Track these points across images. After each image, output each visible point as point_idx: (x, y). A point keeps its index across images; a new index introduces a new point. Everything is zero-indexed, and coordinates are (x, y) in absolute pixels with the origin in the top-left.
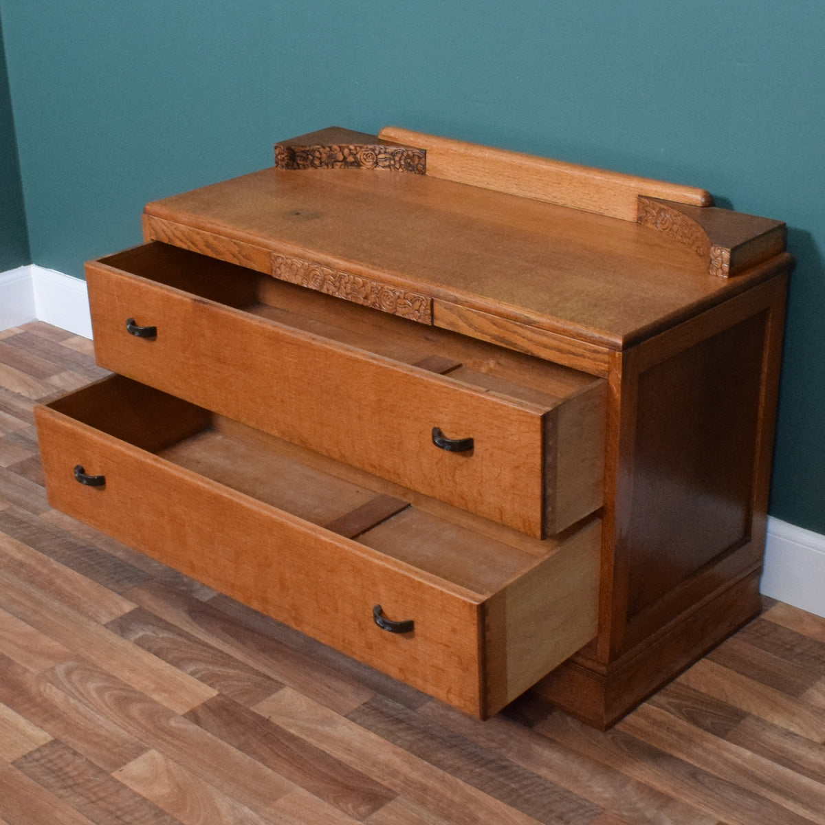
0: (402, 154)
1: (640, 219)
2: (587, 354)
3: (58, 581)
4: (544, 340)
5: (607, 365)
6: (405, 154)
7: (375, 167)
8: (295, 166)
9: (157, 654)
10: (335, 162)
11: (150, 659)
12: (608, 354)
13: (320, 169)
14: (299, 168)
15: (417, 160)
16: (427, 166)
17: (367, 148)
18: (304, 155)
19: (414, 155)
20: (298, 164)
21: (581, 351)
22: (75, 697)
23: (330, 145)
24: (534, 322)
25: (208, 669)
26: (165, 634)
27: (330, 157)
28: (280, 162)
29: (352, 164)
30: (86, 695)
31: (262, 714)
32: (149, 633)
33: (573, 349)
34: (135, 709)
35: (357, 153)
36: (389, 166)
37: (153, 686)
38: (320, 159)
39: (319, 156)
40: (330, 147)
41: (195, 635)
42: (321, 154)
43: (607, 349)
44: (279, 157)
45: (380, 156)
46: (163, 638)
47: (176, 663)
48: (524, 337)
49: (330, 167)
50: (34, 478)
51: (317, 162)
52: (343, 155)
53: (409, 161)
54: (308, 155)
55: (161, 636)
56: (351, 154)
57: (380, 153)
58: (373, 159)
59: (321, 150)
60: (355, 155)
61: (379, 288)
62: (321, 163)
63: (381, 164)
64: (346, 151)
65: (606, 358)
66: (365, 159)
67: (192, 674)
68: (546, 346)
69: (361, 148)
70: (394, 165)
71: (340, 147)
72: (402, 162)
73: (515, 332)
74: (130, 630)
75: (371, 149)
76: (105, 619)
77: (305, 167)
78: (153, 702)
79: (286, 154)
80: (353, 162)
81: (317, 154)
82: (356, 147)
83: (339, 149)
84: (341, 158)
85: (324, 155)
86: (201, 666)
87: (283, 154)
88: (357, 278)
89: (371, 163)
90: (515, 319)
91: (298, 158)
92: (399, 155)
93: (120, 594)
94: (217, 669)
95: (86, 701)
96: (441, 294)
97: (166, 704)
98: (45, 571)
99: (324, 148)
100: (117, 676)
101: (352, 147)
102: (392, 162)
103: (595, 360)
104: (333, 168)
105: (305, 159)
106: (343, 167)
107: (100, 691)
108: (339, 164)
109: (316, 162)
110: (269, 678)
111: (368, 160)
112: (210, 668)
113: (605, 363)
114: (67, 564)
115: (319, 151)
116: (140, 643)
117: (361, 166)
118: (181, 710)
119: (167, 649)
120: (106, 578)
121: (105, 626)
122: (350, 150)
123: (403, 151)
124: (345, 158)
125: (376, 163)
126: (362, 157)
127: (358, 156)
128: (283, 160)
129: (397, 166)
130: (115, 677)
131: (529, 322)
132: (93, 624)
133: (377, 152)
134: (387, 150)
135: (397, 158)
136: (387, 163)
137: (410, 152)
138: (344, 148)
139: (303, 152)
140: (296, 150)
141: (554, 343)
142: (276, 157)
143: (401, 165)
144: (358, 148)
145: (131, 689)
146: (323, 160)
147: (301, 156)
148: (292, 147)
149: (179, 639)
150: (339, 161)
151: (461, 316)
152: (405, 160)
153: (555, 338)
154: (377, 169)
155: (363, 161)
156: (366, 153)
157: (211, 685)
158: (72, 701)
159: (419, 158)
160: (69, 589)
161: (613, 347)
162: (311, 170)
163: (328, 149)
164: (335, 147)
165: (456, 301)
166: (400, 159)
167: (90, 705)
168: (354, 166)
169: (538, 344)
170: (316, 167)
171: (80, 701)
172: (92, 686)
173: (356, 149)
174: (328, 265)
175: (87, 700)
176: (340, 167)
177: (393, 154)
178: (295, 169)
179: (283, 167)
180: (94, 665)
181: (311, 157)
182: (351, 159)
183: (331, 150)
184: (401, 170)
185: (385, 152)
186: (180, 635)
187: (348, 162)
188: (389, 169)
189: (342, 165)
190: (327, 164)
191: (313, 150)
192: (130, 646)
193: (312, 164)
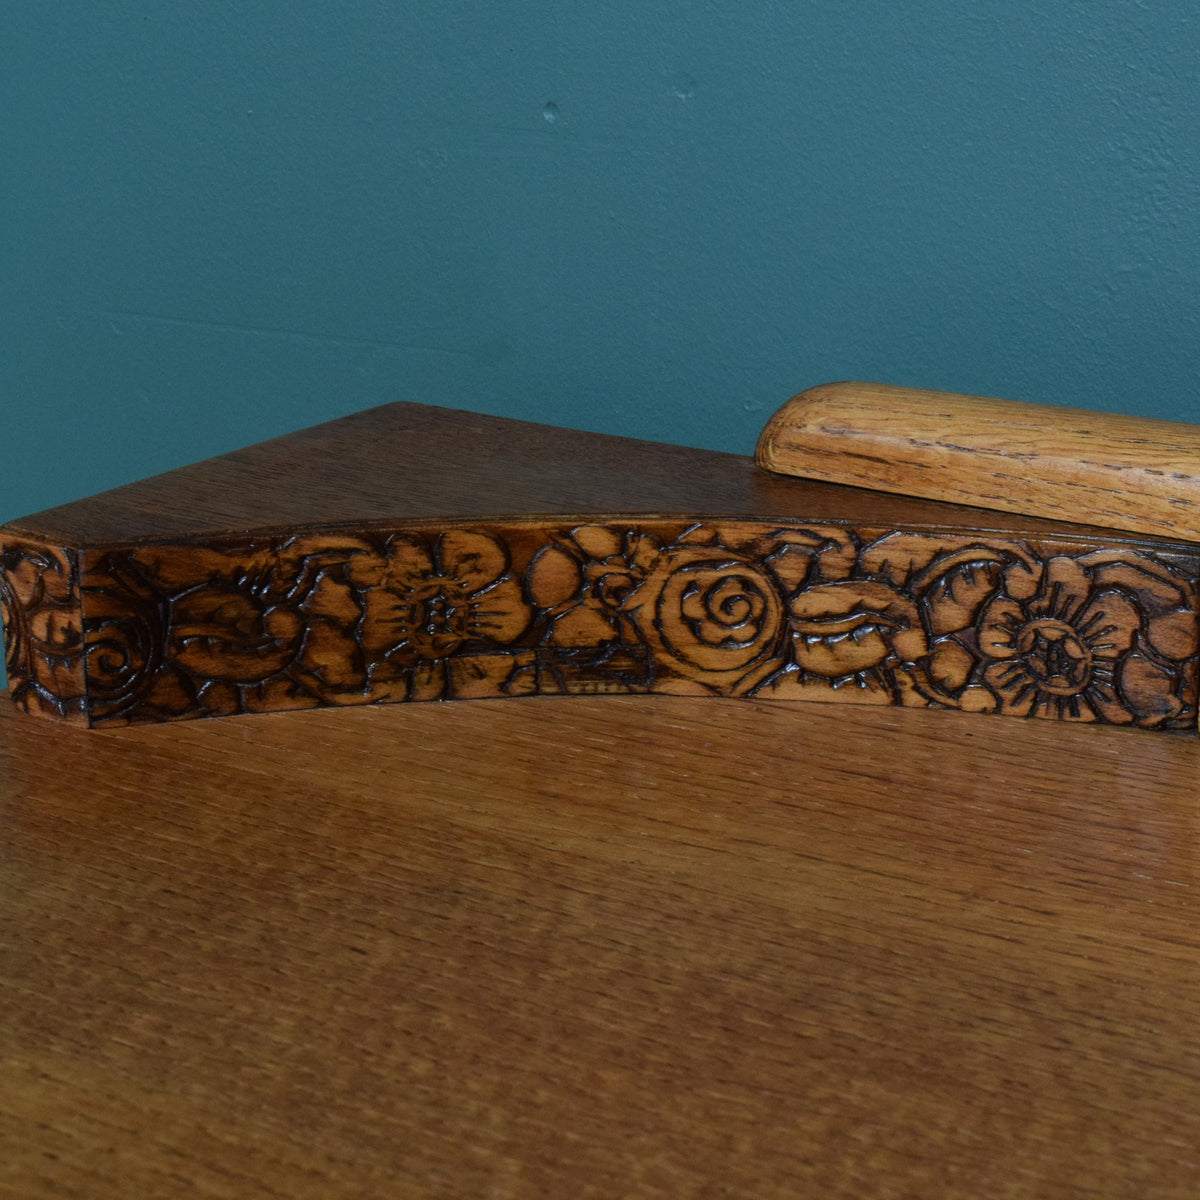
0: (998, 581)
7: (773, 680)
8: (166, 691)
10: (463, 648)
14: (199, 708)
15: (1129, 620)
17: (714, 541)
18: (232, 608)
19: (1096, 590)
20: (188, 680)
27: (420, 614)
28: (43, 667)
29: (591, 661)
35: (634, 584)
36: (883, 674)
38: (349, 630)
39: (347, 613)
40: (431, 544)
42: (357, 594)
44: (39, 628)
45: (812, 602)
49: (428, 687)
51: (331, 659)
52: (527, 598)
53: (1052, 629)
54: (260, 605)
56: (586, 586)
57: (813, 576)
58: (759, 623)
59: (364, 563)
60: (618, 593)
62: (358, 660)
63: (814, 658)
64: (552, 567)
66: (692, 625)
69: (664, 541)
70: (924, 663)
71: (504, 542)
72: (994, 642)
75: (746, 549)
77: (242, 696)
79: (88, 606)
80: (602, 648)
81: (333, 597)
82: (625, 537)
83: (494, 559)
84: (512, 620)
85: (381, 604)
87: (67, 603)
89: (742, 653)
92: (972, 593)
99: (382, 548)
101: (595, 539)
102: (911, 643)
104: (447, 693)
105: (248, 638)
106: (523, 683)
108: (497, 664)
109: (320, 659)
111: (713, 632)
115: (339, 575)
117: (664, 672)
122: (582, 558)
123: (1009, 558)
124: (539, 624)
125: (783, 650)
126: (670, 611)
127: (643, 604)
128: (68, 649)
129: (951, 668)
133: (790, 570)
134: (875, 555)
135: (951, 615)
136: (871, 649)
138: (535, 544)
139: (218, 582)
140: (172, 574)
142: (18, 627)
143: (978, 663)
144: (645, 551)
146: (380, 633)
147: (210, 618)
148: (144, 555)
150: (495, 646)
152: (1013, 626)
154: (786, 692)
155: (679, 634)
156: (708, 576)
162: (283, 717)
163: (411, 557)
164: (470, 540)
166: (978, 615)
168: (606, 674)
170: (321, 693)
173: (625, 553)
176: (503, 687)
178: (164, 713)
179: (69, 703)
181: (283, 624)
182: (585, 625)
183: (437, 567)
184: (976, 698)
185: (856, 572)
187: (558, 652)
188: (881, 697)
189: (515, 672)
190: (404, 670)
191: (306, 569)
193: (295, 672)
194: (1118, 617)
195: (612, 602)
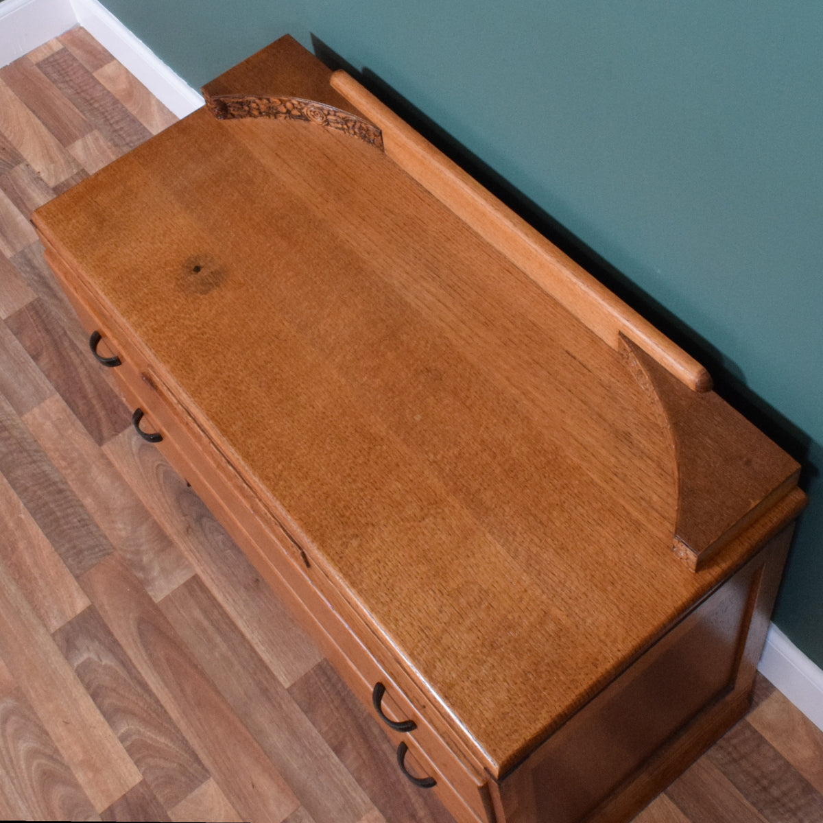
3: (21, 546)
6: (358, 125)
7: (326, 126)
8: (229, 116)
9: (94, 696)
10: (277, 113)
11: (86, 703)
13: (261, 119)
14: (234, 118)
15: (373, 135)
16: (385, 146)
18: (237, 105)
19: (368, 130)
20: (233, 115)
23: (268, 97)
25: (139, 732)
26: (108, 661)
27: (269, 108)
30: (15, 762)
32: (93, 656)
34: (57, 796)
35: (303, 108)
36: (342, 129)
37: (81, 757)
39: (257, 107)
40: (268, 100)
41: (137, 665)
42: (257, 105)
45: (330, 117)
46: (105, 667)
47: (110, 716)
49: (272, 117)
50: (28, 344)
51: (256, 113)
52: (286, 108)
53: (364, 132)
54: (242, 106)
55: (104, 662)
56: (295, 108)
57: (329, 114)
58: (322, 118)
59: (258, 101)
62: (260, 113)
63: (332, 124)
64: (289, 105)
66: (313, 116)
67: (122, 739)
69: (306, 104)
70: (347, 130)
71: (280, 100)
72: (357, 131)
74: (76, 648)
76: (55, 624)
77: (242, 117)
78: (77, 786)
79: (215, 105)
80: (299, 116)
81: (254, 105)
82: (299, 103)
83: (279, 102)
84: (284, 110)
85: (262, 106)
86: (133, 726)
87: (211, 104)
89: (321, 121)
91: (231, 109)
92: (353, 124)
93: (77, 577)
94: (150, 735)
95: (13, 775)
97: (89, 792)
98: (11, 525)
99: (260, 99)
100: (51, 734)
101: (294, 102)
102: (345, 127)
104: (276, 118)
105: (240, 110)
106: (288, 118)
107: (33, 754)
108: (284, 116)
109: (254, 113)
110: (197, 760)
111: (316, 117)
112: (142, 730)
114: (34, 514)
115: (255, 103)
116: (83, 673)
117: (310, 121)
118: (100, 804)
119: (106, 688)
120: (67, 546)
121: (53, 635)
122: (293, 104)
123: (356, 121)
124: (288, 112)
125: (327, 123)
126: (309, 113)
127: (304, 111)
129: (352, 132)
130: (47, 734)
132: (42, 630)
133: (326, 112)
134: (338, 114)
135: (350, 125)
136: (339, 126)
137: (363, 125)
138: (286, 101)
139: (235, 103)
140: (226, 101)
143: (355, 133)
144: (303, 105)
145: (59, 758)
146: (262, 110)
147: (235, 107)
148: (221, 98)
149: (121, 671)
150: (282, 113)
154: (329, 127)
155: (311, 116)
156: (313, 110)
157: (137, 763)
159: (375, 134)
160: (28, 560)
162: (248, 120)
163: (266, 101)
164: (273, 99)
166: (354, 127)
167: (15, 781)
168: (301, 119)
170: (255, 117)
171: (8, 772)
172: (23, 747)
173: (300, 105)
175: (15, 773)
177: (346, 121)
178: (229, 118)
179: (214, 116)
180: (31, 708)
181: (246, 108)
182: (296, 113)
183: (270, 102)
184: (356, 137)
185: (335, 115)
186: (122, 663)
187: (292, 115)
188: (343, 132)
189: (286, 117)
190: (268, 114)
191: (248, 102)
192: (70, 676)
193: (250, 114)
195: (300, 110)
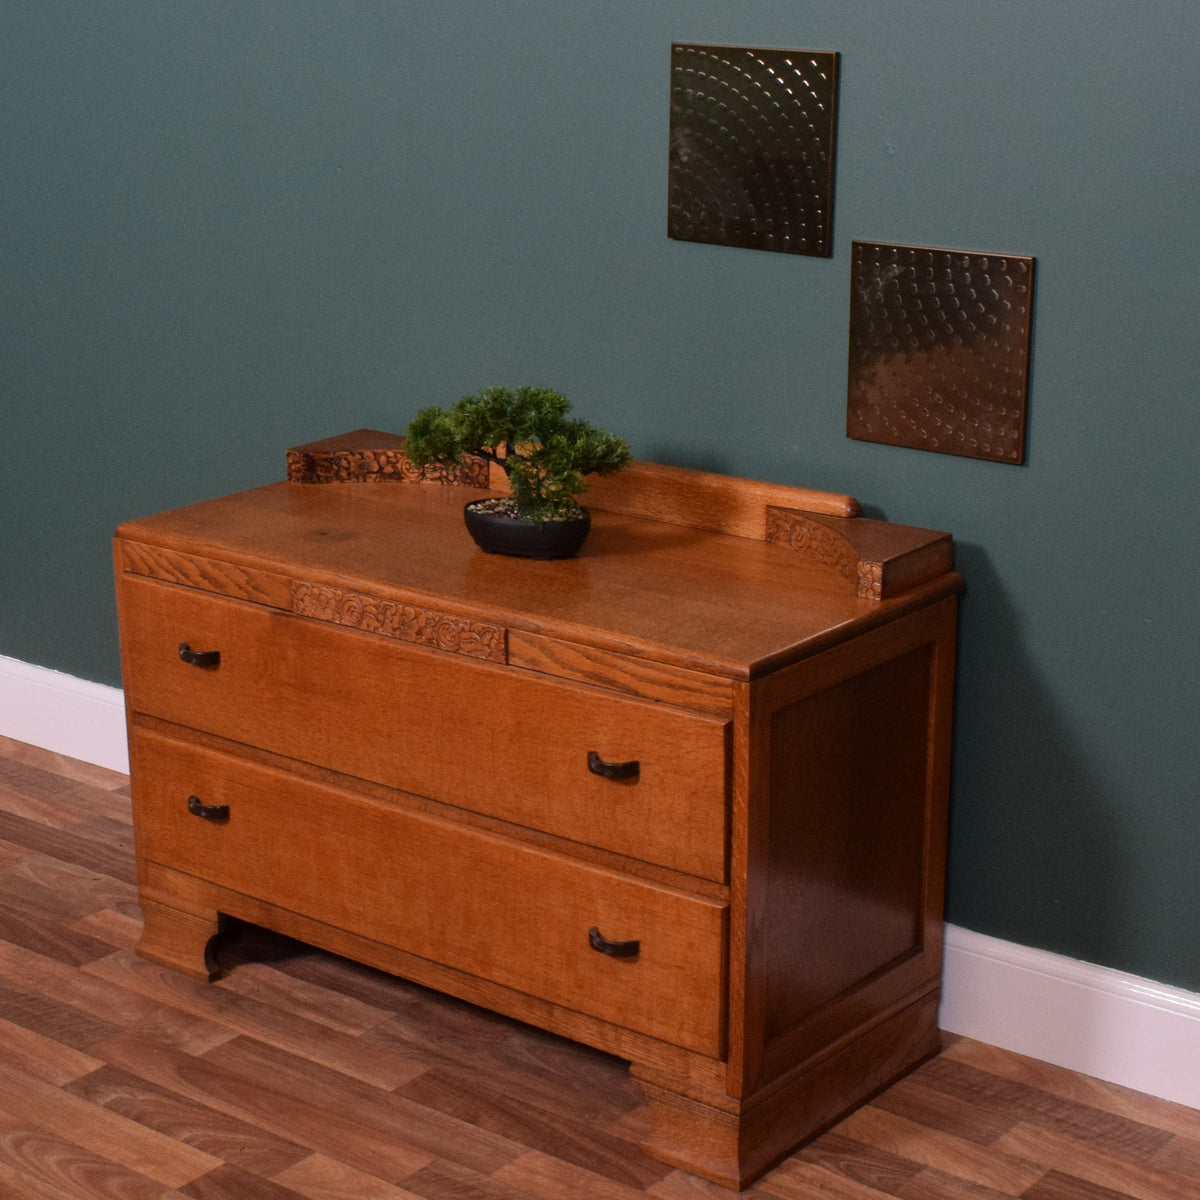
1: (769, 536)
2: (707, 688)
4: (652, 673)
5: (730, 701)
7: (422, 479)
8: (315, 479)
9: (138, 1119)
10: (368, 473)
11: (128, 1126)
12: (732, 686)
13: (348, 484)
14: (320, 482)
15: (477, 469)
16: (491, 478)
18: (326, 464)
19: (473, 463)
20: (319, 477)
21: (697, 685)
22: (30, 1173)
23: (362, 451)
24: (639, 652)
25: (209, 1136)
26: (146, 1096)
27: (361, 466)
28: (294, 474)
29: (390, 476)
30: (45, 1170)
31: (285, 1185)
32: (124, 1095)
33: (688, 684)
34: (113, 1184)
35: (398, 462)
36: (440, 478)
37: (135, 1157)
38: (347, 469)
39: (346, 466)
40: (361, 454)
41: (188, 1096)
42: (349, 462)
43: (730, 681)
44: (293, 467)
45: (427, 465)
46: (143, 1101)
47: (164, 1129)
48: (625, 672)
49: (361, 479)
51: (344, 474)
52: (379, 464)
53: (467, 470)
54: (331, 464)
55: (141, 1097)
56: (389, 462)
58: (419, 469)
59: (350, 457)
60: (395, 463)
61: (437, 619)
62: (349, 475)
63: (428, 476)
64: (383, 459)
65: (729, 691)
66: (408, 470)
67: (187, 1141)
68: (653, 681)
69: (402, 454)
70: (446, 477)
71: (375, 454)
73: (614, 666)
74: (98, 1092)
76: (63, 1080)
77: (328, 480)
78: (139, 1175)
79: (302, 463)
80: (392, 473)
81: (344, 463)
82: (395, 454)
83: (373, 457)
84: (375, 468)
85: (353, 464)
86: (198, 1132)
87: (299, 463)
88: (407, 608)
89: (416, 474)
90: (614, 649)
91: (319, 469)
93: (81, 1050)
94: (221, 1135)
95: (45, 1178)
96: (518, 623)
97: (154, 1177)
99: (353, 454)
100: (87, 1147)
101: (390, 454)
102: (444, 473)
103: (715, 695)
104: (365, 481)
105: (328, 470)
106: (378, 480)
107: (63, 1165)
108: (374, 476)
109: (342, 474)
110: (292, 1144)
111: (411, 471)
112: (211, 1133)
113: (728, 698)
115: (346, 459)
116: (109, 1107)
117: (403, 478)
118: (174, 1183)
119: (151, 1113)
120: (58, 1031)
121: (64, 1088)
122: (388, 457)
124: (381, 468)
125: (423, 475)
126: (403, 467)
127: (399, 465)
128: (298, 471)
129: (451, 478)
130: (82, 1148)
131: (632, 653)
132: (46, 1086)
135: (450, 469)
136: (437, 474)
137: (467, 460)
138: (380, 455)
139: (325, 460)
140: (316, 458)
141: (665, 677)
142: (289, 467)
143: (455, 476)
144: (399, 456)
145: (105, 1161)
146: (352, 470)
147: (323, 466)
148: (311, 454)
149: (165, 1100)
150: (373, 473)
151: (543, 649)
152: (461, 470)
153: (664, 671)
154: (424, 482)
155: (405, 471)
157: (214, 1153)
158: (26, 1177)
159: (481, 467)
161: (739, 677)
162: (335, 484)
163: (358, 457)
164: (368, 453)
165: (537, 631)
166: (455, 468)
167: (50, 1181)
168: (393, 478)
169: (642, 679)
170: (342, 480)
171: (36, 1176)
172: (51, 1159)
173: (396, 457)
174: (368, 593)
175: (48, 1176)
176: (375, 481)
178: (314, 483)
179: (298, 480)
180: (51, 1134)
181: (335, 467)
182: (389, 469)
183: (363, 458)
184: (455, 483)
186: (165, 1096)
187: (384, 474)
188: (440, 482)
189: (377, 477)
190: (357, 476)
191: (339, 458)
192: (99, 1111)
193: (338, 476)
194: (477, 468)
195: (394, 465)
